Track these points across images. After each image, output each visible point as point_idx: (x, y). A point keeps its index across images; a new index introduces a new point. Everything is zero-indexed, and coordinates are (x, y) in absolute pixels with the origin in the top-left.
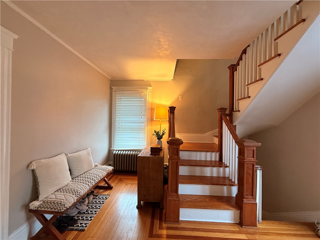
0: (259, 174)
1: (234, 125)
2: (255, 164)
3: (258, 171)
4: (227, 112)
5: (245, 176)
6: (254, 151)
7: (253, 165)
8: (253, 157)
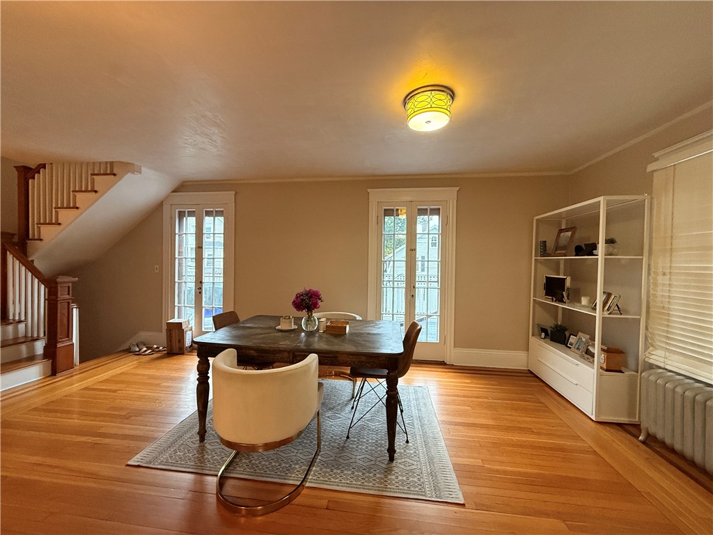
0: (75, 312)
1: (30, 259)
2: (71, 301)
3: (74, 310)
4: (16, 239)
5: (59, 318)
6: (69, 287)
7: (69, 302)
8: (69, 294)
